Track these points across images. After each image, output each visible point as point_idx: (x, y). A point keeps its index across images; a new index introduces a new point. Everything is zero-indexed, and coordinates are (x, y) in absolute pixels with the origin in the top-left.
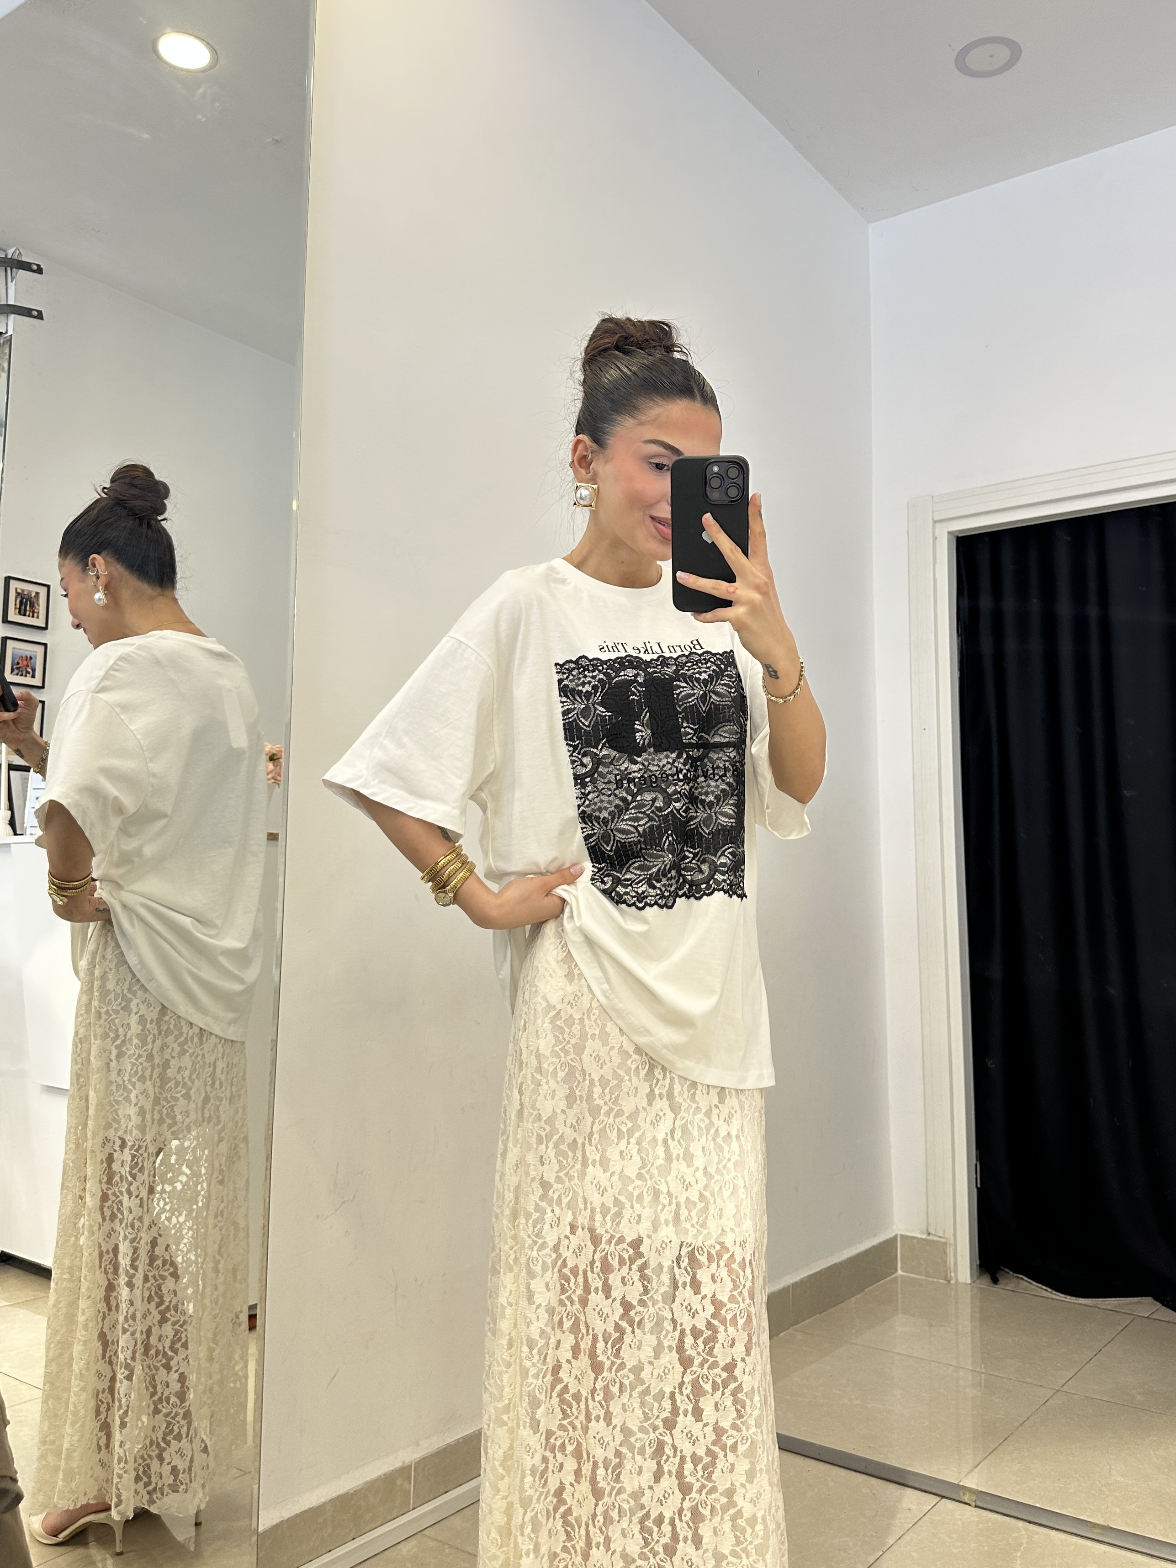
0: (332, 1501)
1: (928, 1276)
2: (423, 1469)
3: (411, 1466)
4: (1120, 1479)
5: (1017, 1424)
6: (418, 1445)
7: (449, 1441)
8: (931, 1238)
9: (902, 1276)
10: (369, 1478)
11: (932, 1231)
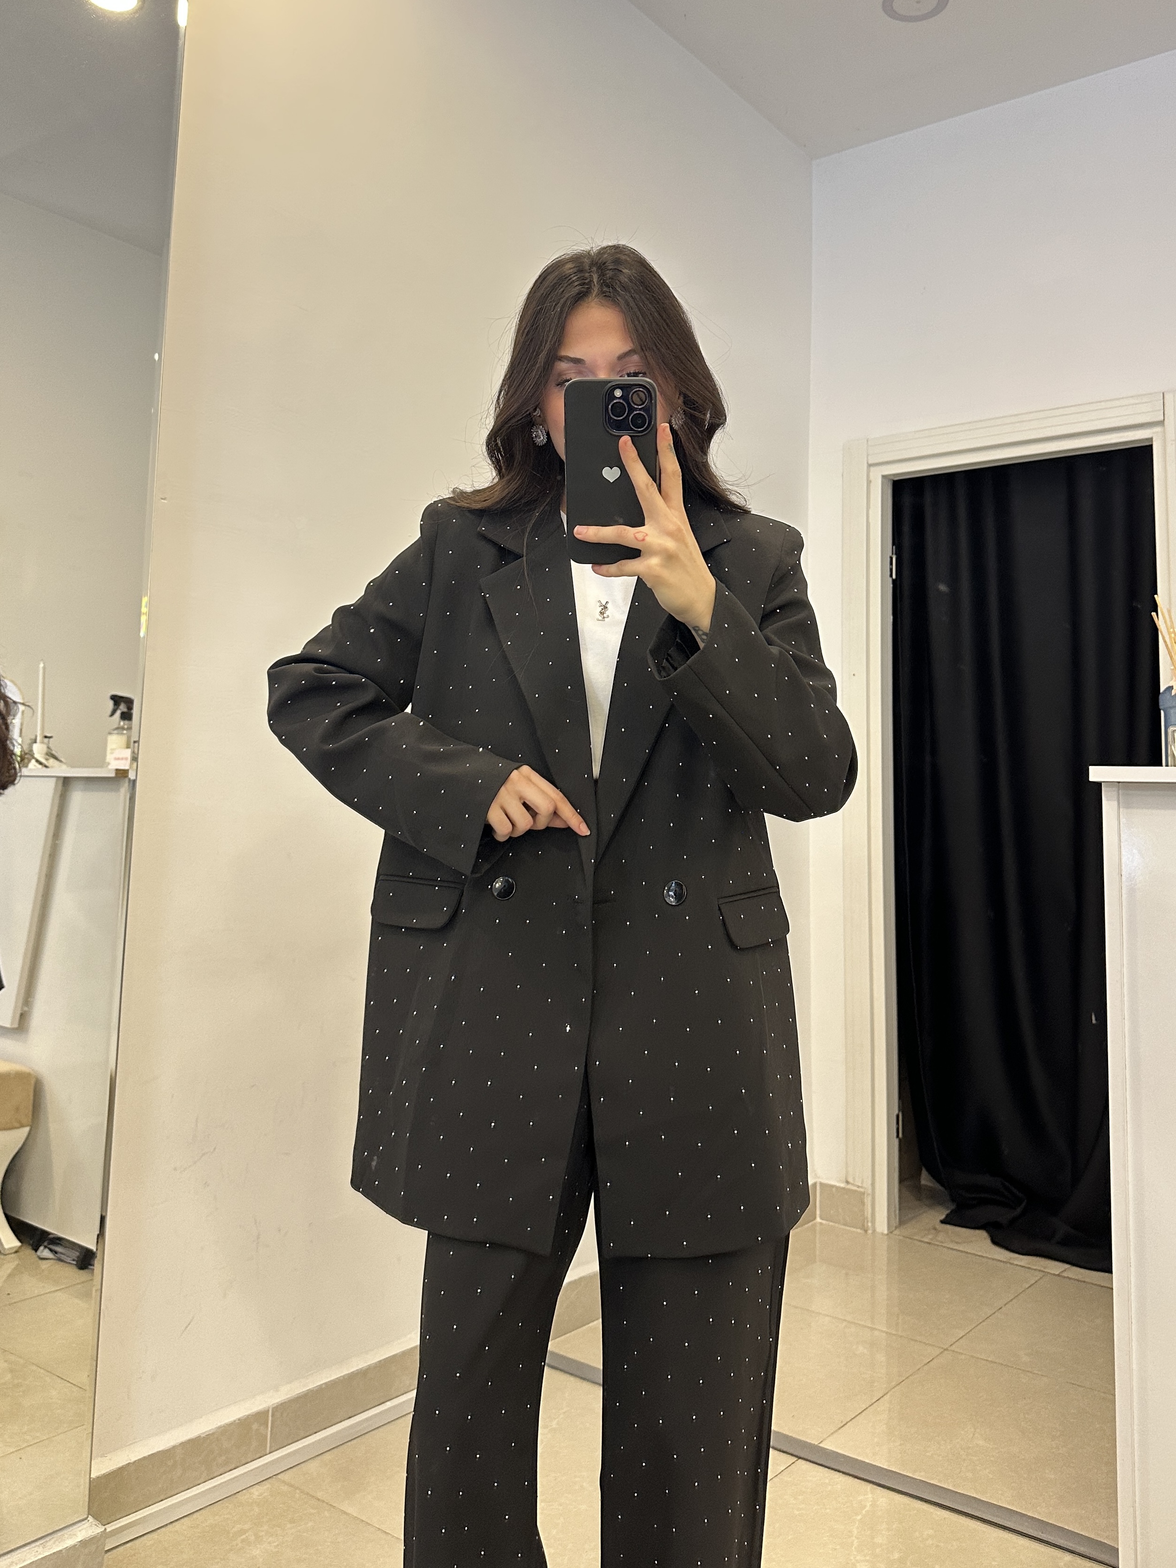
0: (180, 1444)
1: (844, 1225)
2: (282, 1414)
3: (268, 1410)
4: (981, 1442)
5: (894, 1384)
6: (277, 1391)
7: (311, 1386)
8: (849, 1187)
9: (821, 1224)
10: (223, 1423)
11: (850, 1180)
